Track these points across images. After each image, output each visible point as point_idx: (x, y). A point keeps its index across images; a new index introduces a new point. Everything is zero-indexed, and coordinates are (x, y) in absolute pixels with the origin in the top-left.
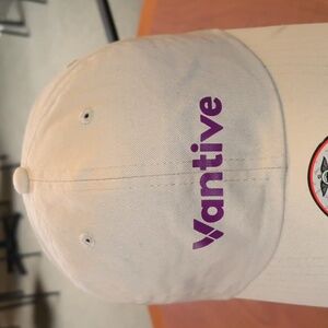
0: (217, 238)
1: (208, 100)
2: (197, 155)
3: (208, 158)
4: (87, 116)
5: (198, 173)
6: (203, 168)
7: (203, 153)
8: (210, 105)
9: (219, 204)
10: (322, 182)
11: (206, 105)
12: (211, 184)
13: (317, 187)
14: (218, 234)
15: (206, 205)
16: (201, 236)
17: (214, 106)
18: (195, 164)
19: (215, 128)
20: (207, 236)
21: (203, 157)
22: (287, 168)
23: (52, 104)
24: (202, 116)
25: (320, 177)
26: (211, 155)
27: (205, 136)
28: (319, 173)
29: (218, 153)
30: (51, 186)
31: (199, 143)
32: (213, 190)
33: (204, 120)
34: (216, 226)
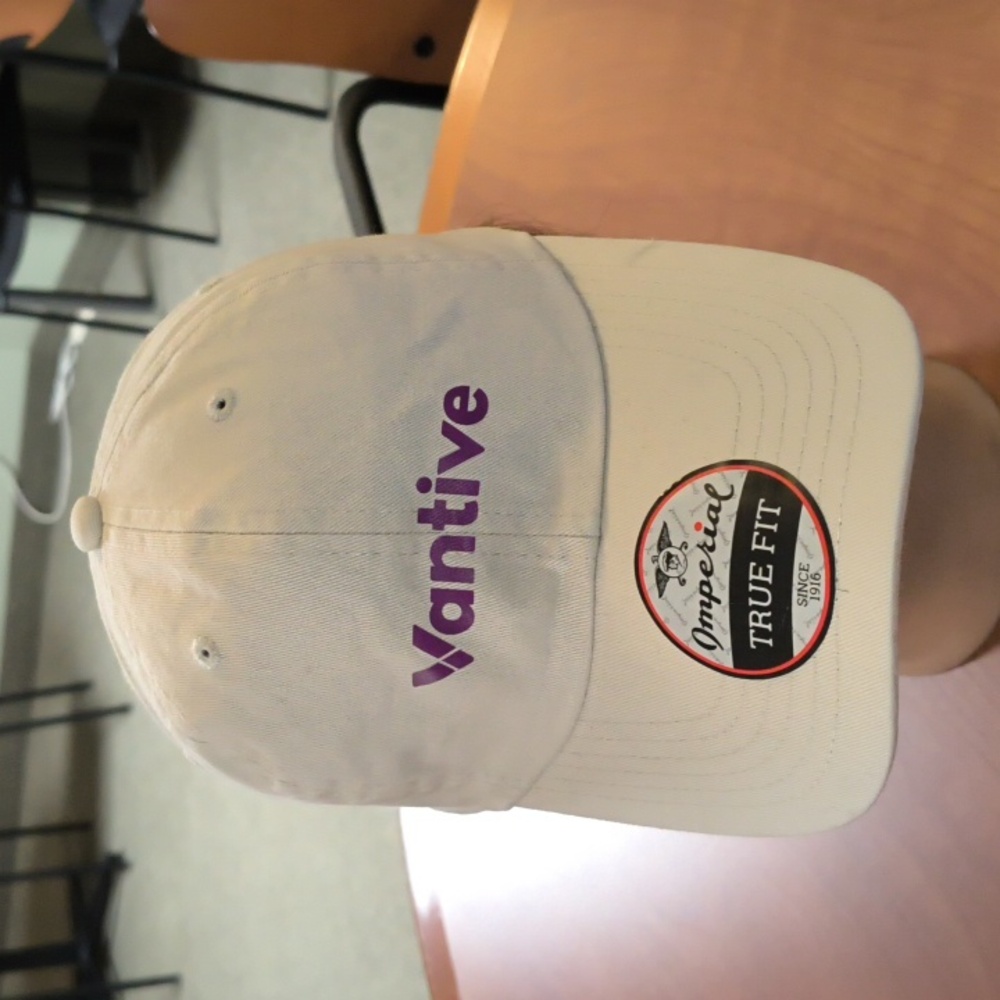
0: (460, 666)
1: (462, 392)
2: (429, 500)
3: (449, 506)
4: (222, 405)
5: (429, 535)
6: (438, 526)
7: (441, 497)
8: (464, 403)
9: (465, 599)
10: (659, 571)
11: (457, 403)
12: (451, 559)
13: (650, 580)
14: (463, 659)
15: (439, 598)
16: (429, 660)
17: (472, 405)
18: (424, 516)
19: (469, 449)
20: (440, 660)
21: (440, 504)
22: (600, 538)
23: (161, 370)
24: (445, 424)
25: (655, 559)
26: (456, 502)
27: (447, 463)
28: (655, 552)
29: (470, 499)
30: (142, 540)
31: (433, 477)
32: (456, 570)
33: (448, 431)
34: (458, 641)
